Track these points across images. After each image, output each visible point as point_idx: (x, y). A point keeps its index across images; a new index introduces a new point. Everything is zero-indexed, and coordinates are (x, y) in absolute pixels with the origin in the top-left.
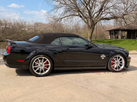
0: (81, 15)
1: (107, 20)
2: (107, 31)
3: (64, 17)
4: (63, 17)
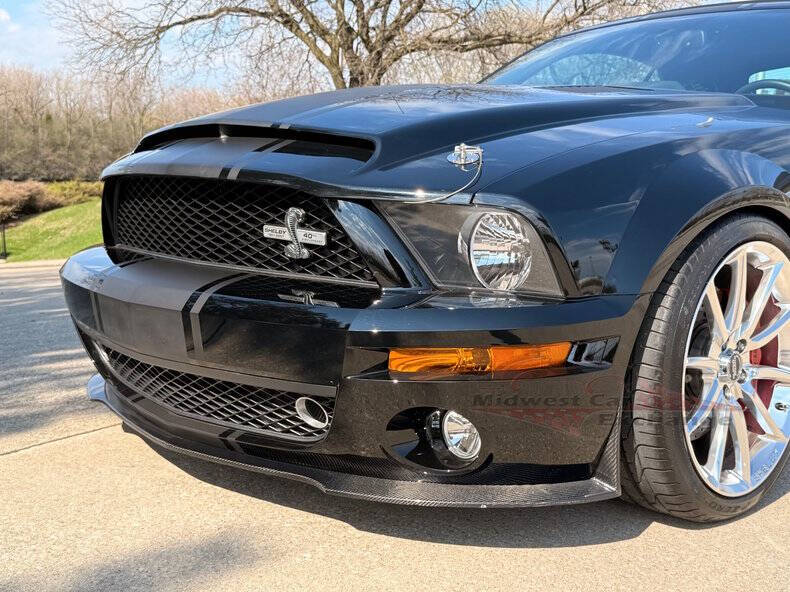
3: (180, 23)
4: (177, 19)
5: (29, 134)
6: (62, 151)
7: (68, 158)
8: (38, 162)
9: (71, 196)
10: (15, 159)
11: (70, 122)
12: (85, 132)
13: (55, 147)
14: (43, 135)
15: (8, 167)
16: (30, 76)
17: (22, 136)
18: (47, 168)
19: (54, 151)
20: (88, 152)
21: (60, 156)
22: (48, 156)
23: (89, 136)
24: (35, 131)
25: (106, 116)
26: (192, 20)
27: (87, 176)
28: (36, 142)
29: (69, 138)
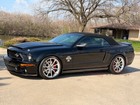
2: (91, 28)
4: (51, 10)
5: (28, 27)
6: (34, 31)
7: (35, 32)
8: (29, 33)
11: (36, 25)
12: (39, 27)
13: (33, 30)
14: (31, 27)
15: (24, 33)
16: (29, 16)
17: (27, 27)
18: (31, 34)
20: (39, 31)
21: (33, 31)
22: (31, 31)
23: (39, 28)
24: (29, 26)
25: (43, 24)
26: (54, 10)
28: (29, 29)
29: (35, 28)
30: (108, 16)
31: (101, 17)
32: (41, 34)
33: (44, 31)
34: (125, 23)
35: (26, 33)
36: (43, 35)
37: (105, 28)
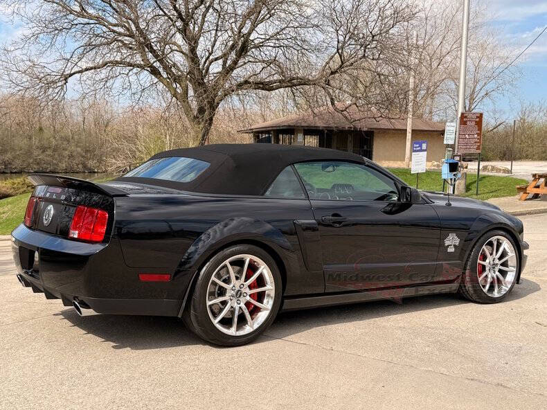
0: (157, 65)
1: (263, 89)
2: (243, 132)
3: (79, 72)
4: (76, 69)
5: (26, 141)
6: (49, 152)
7: (52, 157)
8: (32, 160)
9: (19, 189)
10: (14, 158)
12: (66, 139)
13: (44, 149)
14: (35, 141)
15: (10, 164)
17: (21, 142)
19: (44, 152)
20: (67, 152)
21: (47, 156)
22: (38, 155)
23: (68, 141)
24: (30, 138)
25: (81, 128)
26: (87, 70)
27: (66, 169)
28: (30, 146)
29: (54, 143)
30: (291, 83)
31: (266, 86)
32: (77, 165)
33: (87, 151)
34: (355, 106)
35: (17, 164)
36: (85, 166)
37: (290, 130)
